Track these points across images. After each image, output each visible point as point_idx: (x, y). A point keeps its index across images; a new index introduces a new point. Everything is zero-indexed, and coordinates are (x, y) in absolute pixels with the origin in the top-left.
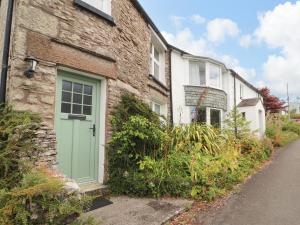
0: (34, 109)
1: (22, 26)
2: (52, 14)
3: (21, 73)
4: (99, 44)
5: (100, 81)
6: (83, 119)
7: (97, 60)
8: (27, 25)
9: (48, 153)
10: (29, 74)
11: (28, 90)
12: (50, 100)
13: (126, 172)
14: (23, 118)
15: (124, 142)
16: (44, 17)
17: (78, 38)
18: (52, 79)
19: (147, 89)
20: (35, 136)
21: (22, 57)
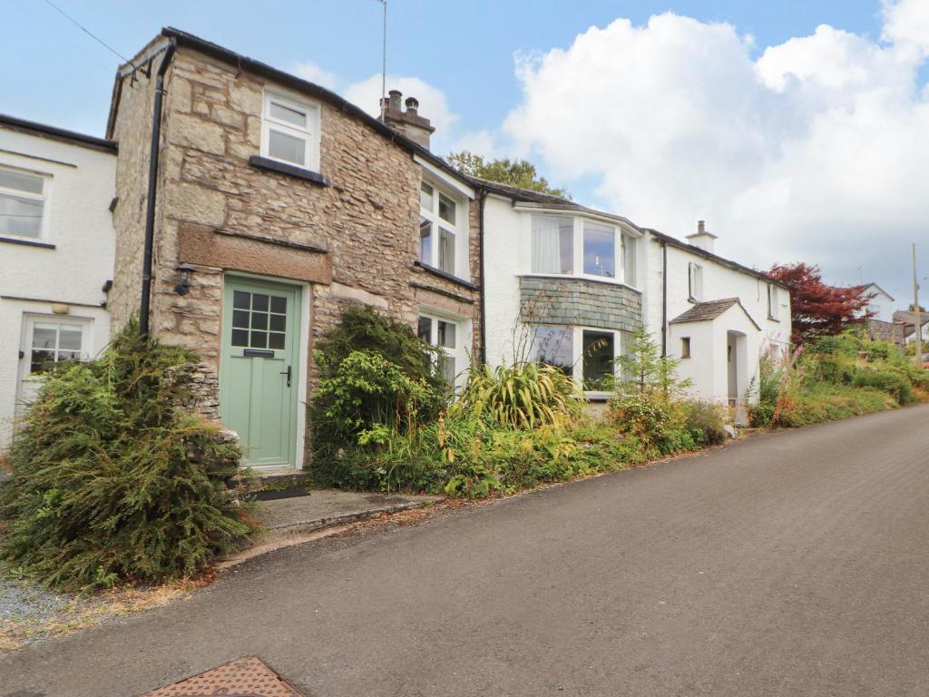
0: (189, 342)
1: (171, 218)
2: (215, 189)
3: (171, 289)
4: (297, 225)
5: (300, 288)
6: (270, 356)
7: (290, 254)
8: (179, 214)
9: (208, 403)
10: (182, 290)
11: (180, 314)
12: (212, 327)
13: (341, 451)
14: (177, 356)
15: (338, 397)
16: (202, 196)
17: (259, 220)
18: (217, 293)
19: (409, 293)
20: (192, 380)
21: (172, 264)
